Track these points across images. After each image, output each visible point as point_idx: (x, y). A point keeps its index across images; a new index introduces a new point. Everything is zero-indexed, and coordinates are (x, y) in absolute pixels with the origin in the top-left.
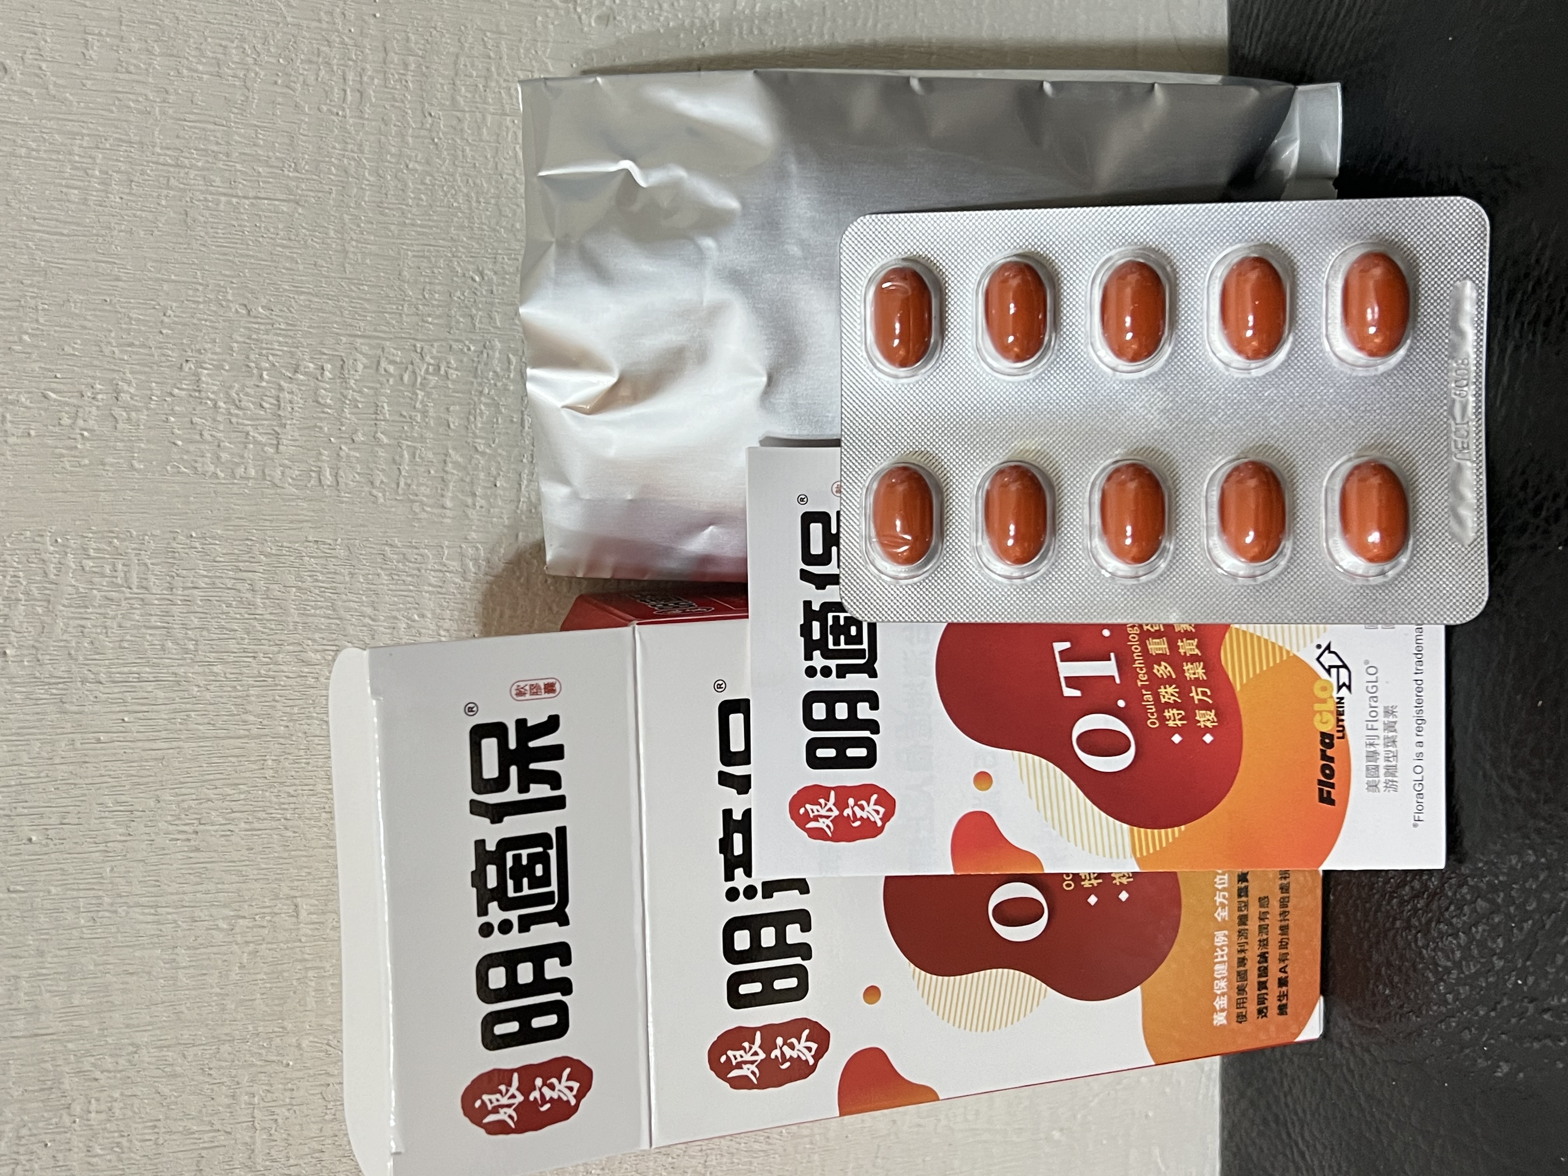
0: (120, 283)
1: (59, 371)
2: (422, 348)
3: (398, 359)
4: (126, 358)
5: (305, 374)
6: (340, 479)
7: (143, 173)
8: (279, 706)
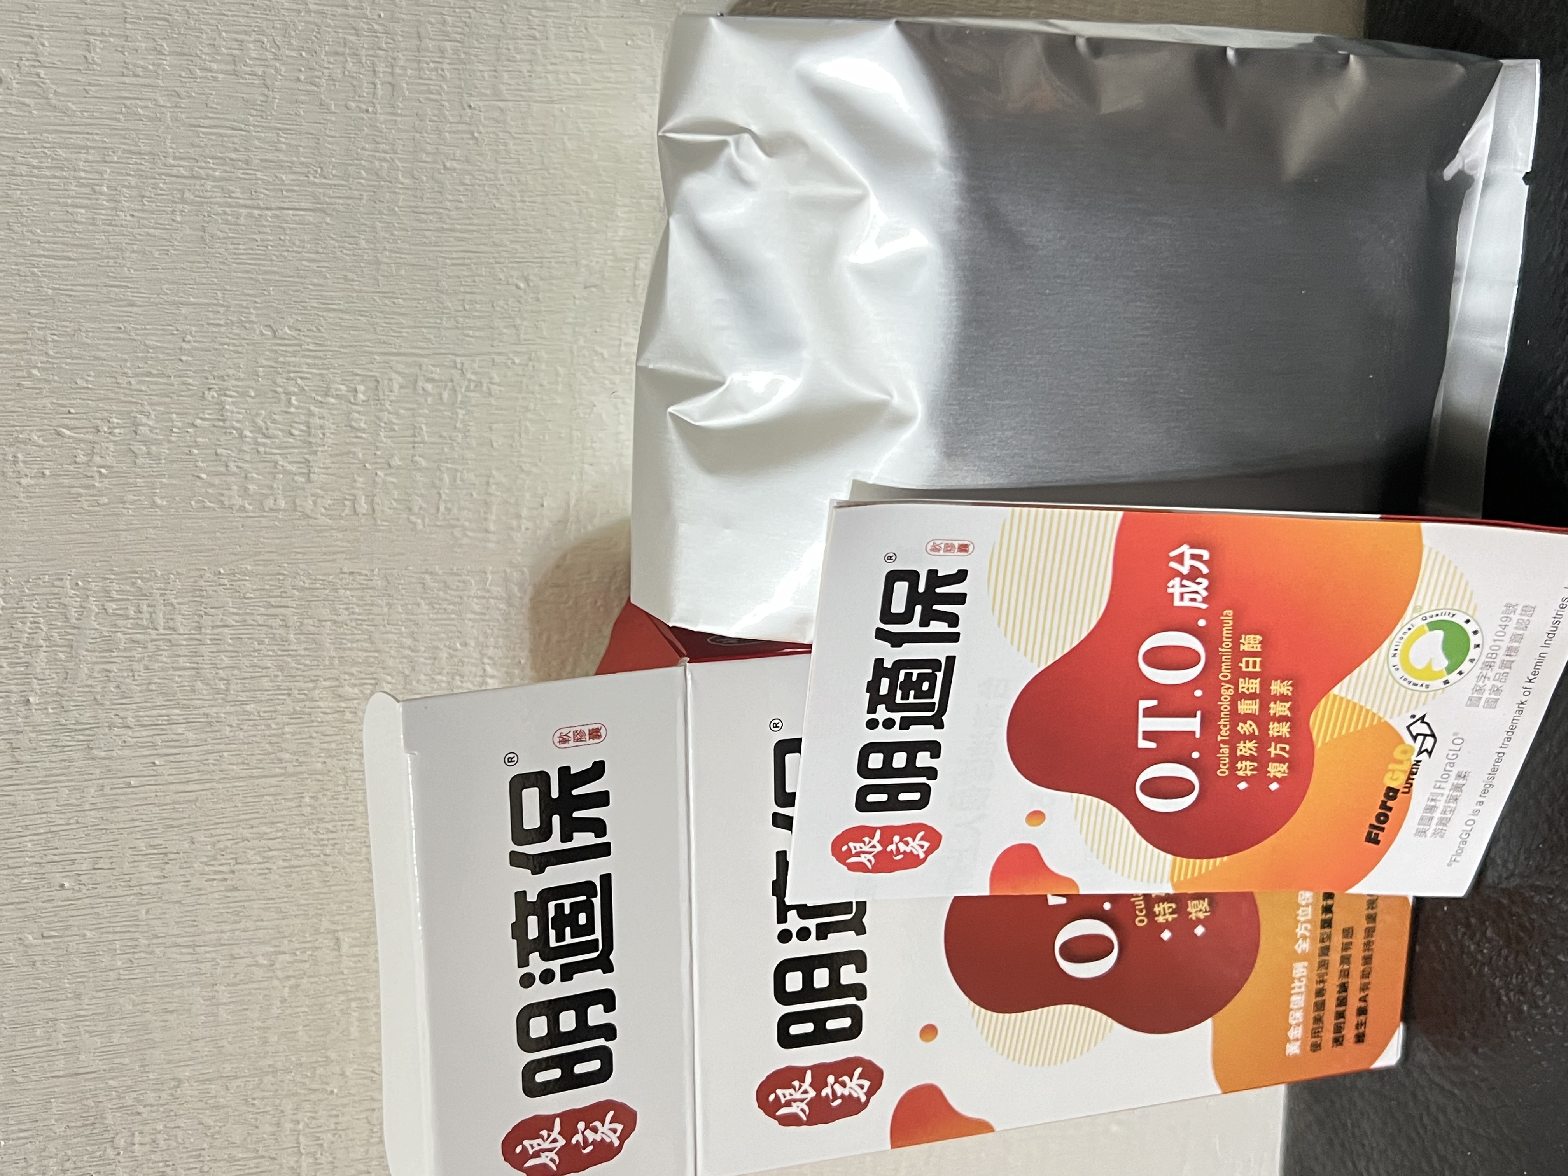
0: (135, 309)
1: (72, 405)
2: (462, 364)
3: (437, 377)
4: (144, 388)
5: (337, 397)
6: (376, 507)
7: (155, 187)
8: (316, 742)
